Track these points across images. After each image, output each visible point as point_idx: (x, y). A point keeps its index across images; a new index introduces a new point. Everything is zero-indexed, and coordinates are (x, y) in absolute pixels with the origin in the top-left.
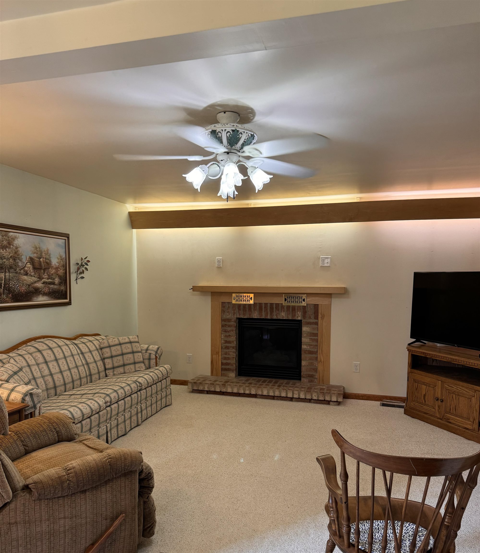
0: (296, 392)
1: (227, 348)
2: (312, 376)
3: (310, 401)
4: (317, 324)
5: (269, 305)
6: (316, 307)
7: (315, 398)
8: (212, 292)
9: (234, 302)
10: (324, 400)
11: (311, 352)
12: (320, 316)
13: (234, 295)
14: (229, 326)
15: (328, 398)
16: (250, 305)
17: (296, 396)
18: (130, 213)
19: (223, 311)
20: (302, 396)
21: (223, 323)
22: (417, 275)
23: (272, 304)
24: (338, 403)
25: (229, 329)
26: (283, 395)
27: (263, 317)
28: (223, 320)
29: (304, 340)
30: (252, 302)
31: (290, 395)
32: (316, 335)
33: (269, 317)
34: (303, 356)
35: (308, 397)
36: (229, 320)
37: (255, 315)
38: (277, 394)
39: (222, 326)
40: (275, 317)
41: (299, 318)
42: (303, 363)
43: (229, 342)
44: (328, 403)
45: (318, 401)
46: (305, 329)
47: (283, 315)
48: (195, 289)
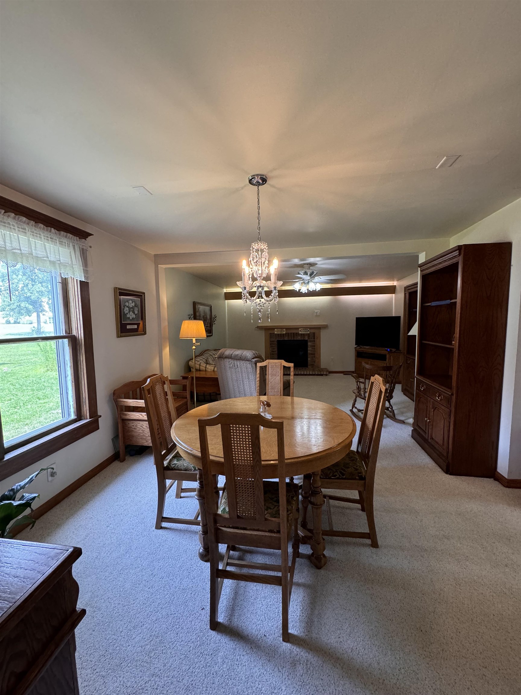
0: (308, 371)
1: (273, 354)
2: (313, 365)
3: (314, 375)
4: (314, 341)
5: (292, 334)
6: (314, 333)
7: (317, 373)
8: (265, 329)
9: (276, 333)
10: (321, 374)
11: (312, 354)
12: (316, 338)
13: (276, 330)
14: (274, 344)
15: (322, 373)
16: (283, 334)
17: (308, 373)
18: (225, 293)
19: (271, 337)
20: (311, 373)
21: (271, 343)
22: (357, 318)
23: (294, 333)
24: (326, 375)
25: (273, 345)
26: (302, 373)
27: (290, 339)
28: (270, 341)
29: (309, 349)
30: (284, 333)
31: (305, 373)
32: (314, 346)
33: (292, 339)
34: (309, 356)
35: (314, 373)
36: (273, 341)
37: (286, 339)
38: (299, 373)
39: (270, 344)
40: (295, 339)
41: (307, 339)
42: (309, 359)
43: (274, 352)
44: (322, 375)
45: (318, 375)
46: (309, 344)
47: (299, 338)
48: (258, 327)
